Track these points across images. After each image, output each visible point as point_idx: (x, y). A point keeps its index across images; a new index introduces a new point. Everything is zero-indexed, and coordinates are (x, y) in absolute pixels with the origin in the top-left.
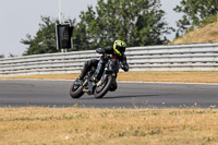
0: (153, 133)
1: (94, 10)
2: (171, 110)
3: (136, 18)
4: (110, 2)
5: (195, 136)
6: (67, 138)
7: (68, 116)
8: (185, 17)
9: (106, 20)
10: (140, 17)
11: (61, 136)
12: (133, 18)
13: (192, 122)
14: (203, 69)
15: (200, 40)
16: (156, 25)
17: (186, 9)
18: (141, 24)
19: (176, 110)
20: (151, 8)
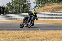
0: (27, 38)
1: (11, 3)
2: (33, 31)
3: (23, 5)
4: (15, 1)
5: (39, 38)
6: (3, 39)
7: (3, 33)
8: (36, 5)
9: (14, 6)
10: (24, 5)
11: (1, 39)
12: (22, 5)
13: (38, 35)
14: (41, 20)
15: (41, 11)
16: (28, 7)
17: (37, 3)
18: (24, 7)
19: (34, 31)
20: (27, 2)
